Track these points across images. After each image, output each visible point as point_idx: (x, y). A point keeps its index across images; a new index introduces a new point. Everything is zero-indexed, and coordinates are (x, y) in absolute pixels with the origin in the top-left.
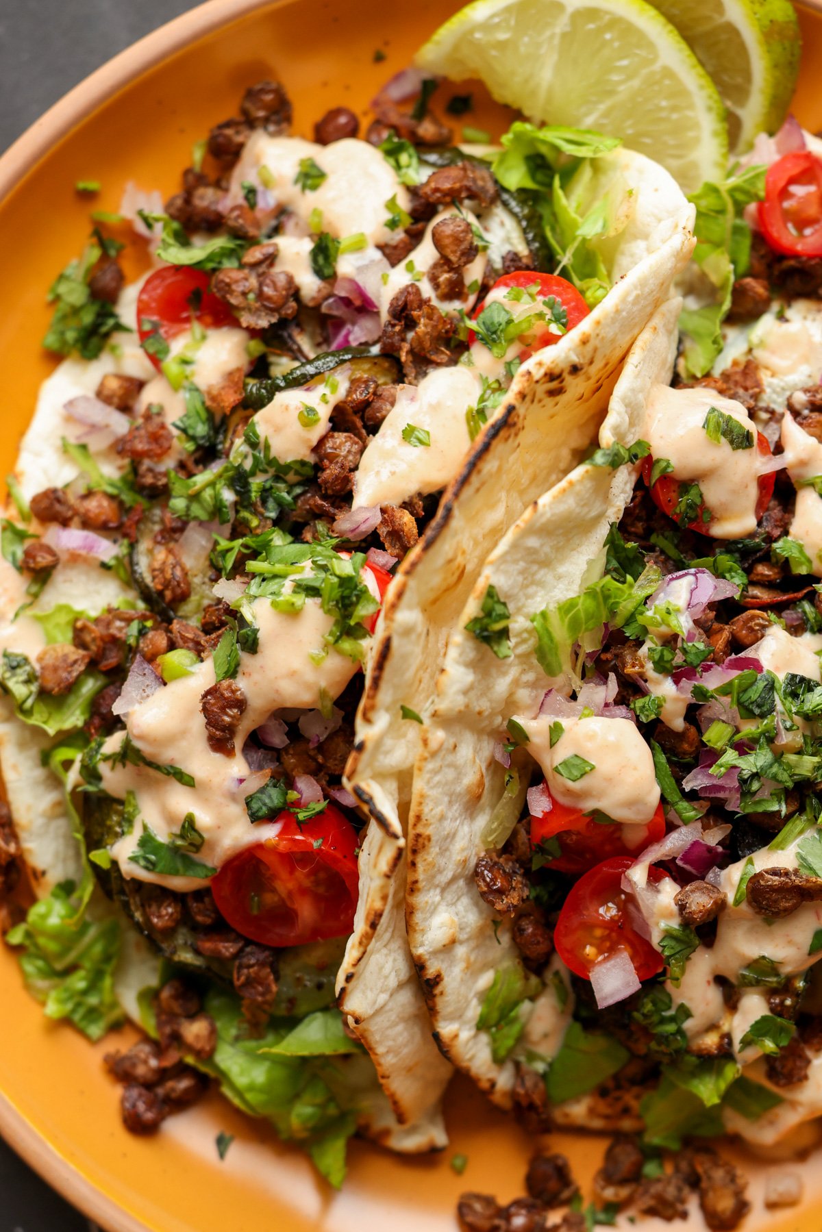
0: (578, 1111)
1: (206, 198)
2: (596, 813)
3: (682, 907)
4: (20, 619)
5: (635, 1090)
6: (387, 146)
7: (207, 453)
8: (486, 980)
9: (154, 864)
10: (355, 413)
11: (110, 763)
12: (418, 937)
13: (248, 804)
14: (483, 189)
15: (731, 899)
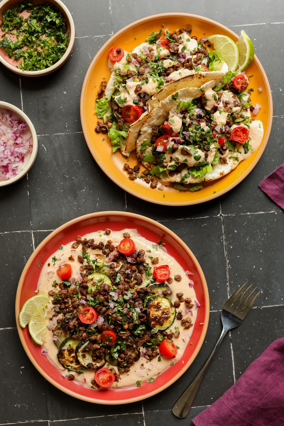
0: (145, 164)
1: (175, 35)
2: (171, 128)
3: (173, 146)
4: (123, 65)
5: (153, 165)
6: (199, 43)
7: (156, 61)
8: (146, 140)
9: (119, 101)
10: (176, 67)
11: (121, 87)
12: (142, 128)
13: (134, 100)
14: (206, 54)
15: (179, 149)
